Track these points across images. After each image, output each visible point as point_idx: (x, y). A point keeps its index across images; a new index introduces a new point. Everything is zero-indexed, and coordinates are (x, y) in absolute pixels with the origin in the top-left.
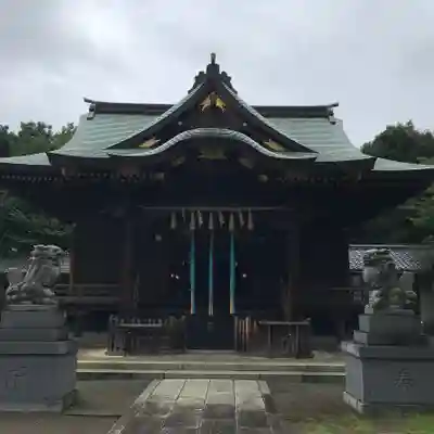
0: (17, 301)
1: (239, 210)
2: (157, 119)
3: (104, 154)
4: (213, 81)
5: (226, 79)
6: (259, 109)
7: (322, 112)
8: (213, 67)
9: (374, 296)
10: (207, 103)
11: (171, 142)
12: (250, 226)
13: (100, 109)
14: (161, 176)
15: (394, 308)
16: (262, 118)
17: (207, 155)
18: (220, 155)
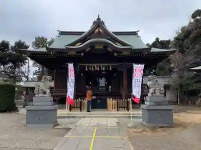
0: (38, 94)
1: (107, 65)
2: (80, 36)
3: (64, 48)
4: (99, 24)
6: (114, 33)
7: (134, 33)
8: (99, 19)
9: (151, 90)
10: (97, 31)
12: (110, 69)
14: (82, 54)
15: (158, 94)
16: (116, 36)
17: (97, 47)
18: (101, 47)
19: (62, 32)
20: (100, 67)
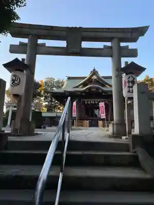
2: (83, 81)
4: (94, 72)
5: (97, 72)
6: (105, 78)
8: (94, 70)
11: (86, 87)
13: (69, 78)
14: (84, 94)
16: (104, 80)
17: (92, 90)
18: (95, 90)
19: (69, 77)
20: (94, 101)
